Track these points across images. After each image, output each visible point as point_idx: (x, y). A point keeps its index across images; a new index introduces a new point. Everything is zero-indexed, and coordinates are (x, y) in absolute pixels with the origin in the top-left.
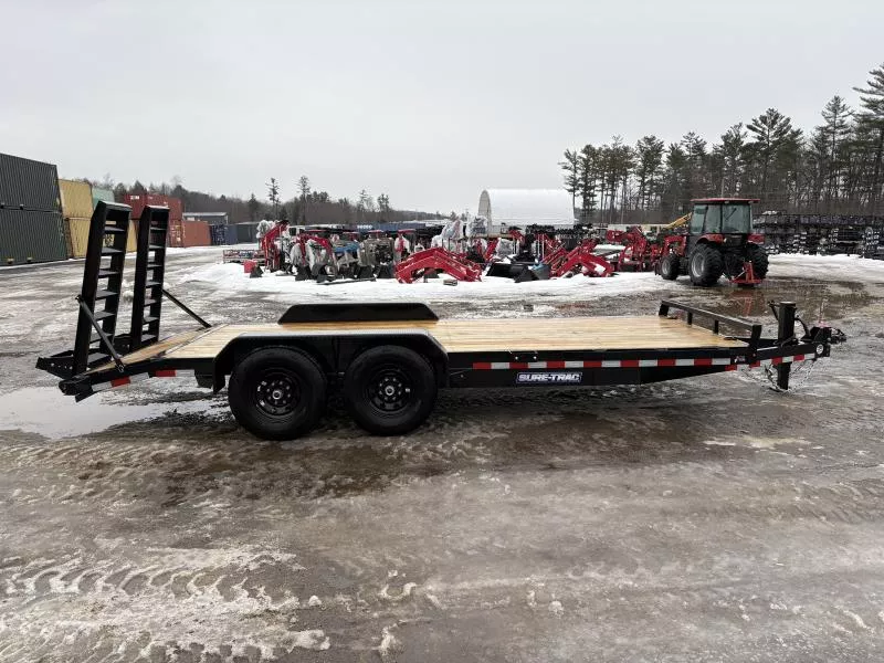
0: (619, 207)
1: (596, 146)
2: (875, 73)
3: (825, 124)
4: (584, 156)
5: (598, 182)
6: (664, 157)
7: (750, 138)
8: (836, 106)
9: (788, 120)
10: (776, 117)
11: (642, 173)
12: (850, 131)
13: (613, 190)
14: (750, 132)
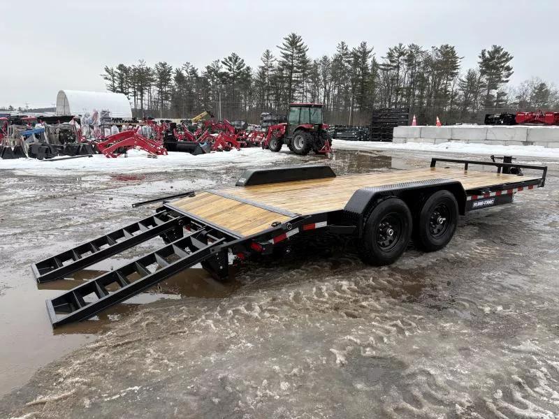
0: (146, 108)
1: (127, 65)
2: (286, 39)
3: (264, 65)
4: (119, 71)
5: (130, 90)
6: (173, 76)
7: (224, 69)
8: (268, 55)
9: (243, 60)
10: (237, 59)
11: (160, 86)
12: (275, 70)
13: (142, 95)
14: (224, 66)
